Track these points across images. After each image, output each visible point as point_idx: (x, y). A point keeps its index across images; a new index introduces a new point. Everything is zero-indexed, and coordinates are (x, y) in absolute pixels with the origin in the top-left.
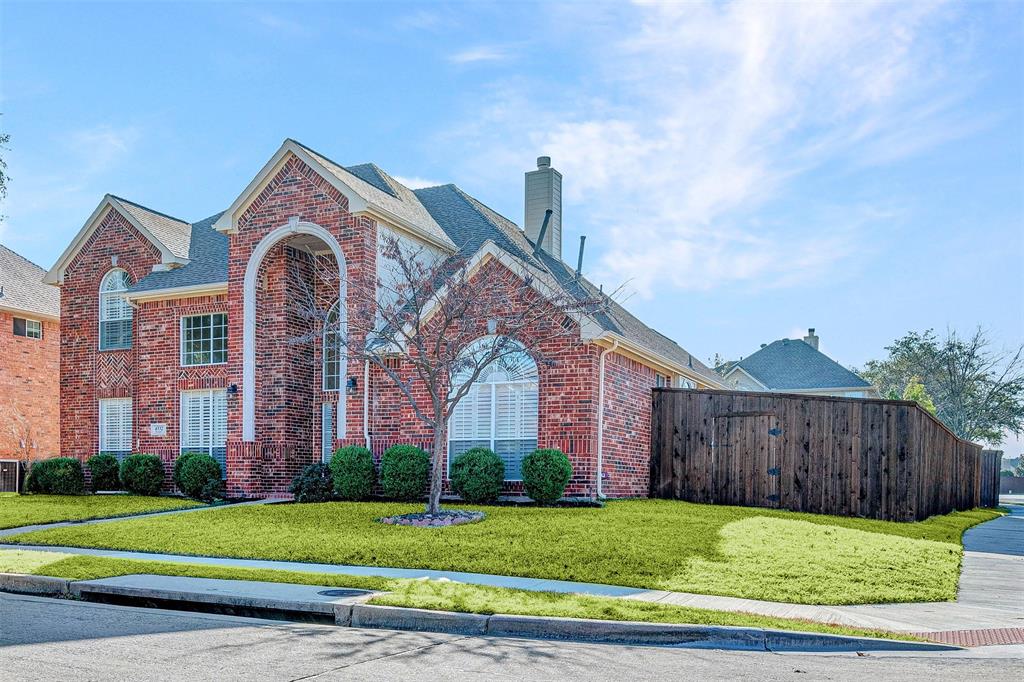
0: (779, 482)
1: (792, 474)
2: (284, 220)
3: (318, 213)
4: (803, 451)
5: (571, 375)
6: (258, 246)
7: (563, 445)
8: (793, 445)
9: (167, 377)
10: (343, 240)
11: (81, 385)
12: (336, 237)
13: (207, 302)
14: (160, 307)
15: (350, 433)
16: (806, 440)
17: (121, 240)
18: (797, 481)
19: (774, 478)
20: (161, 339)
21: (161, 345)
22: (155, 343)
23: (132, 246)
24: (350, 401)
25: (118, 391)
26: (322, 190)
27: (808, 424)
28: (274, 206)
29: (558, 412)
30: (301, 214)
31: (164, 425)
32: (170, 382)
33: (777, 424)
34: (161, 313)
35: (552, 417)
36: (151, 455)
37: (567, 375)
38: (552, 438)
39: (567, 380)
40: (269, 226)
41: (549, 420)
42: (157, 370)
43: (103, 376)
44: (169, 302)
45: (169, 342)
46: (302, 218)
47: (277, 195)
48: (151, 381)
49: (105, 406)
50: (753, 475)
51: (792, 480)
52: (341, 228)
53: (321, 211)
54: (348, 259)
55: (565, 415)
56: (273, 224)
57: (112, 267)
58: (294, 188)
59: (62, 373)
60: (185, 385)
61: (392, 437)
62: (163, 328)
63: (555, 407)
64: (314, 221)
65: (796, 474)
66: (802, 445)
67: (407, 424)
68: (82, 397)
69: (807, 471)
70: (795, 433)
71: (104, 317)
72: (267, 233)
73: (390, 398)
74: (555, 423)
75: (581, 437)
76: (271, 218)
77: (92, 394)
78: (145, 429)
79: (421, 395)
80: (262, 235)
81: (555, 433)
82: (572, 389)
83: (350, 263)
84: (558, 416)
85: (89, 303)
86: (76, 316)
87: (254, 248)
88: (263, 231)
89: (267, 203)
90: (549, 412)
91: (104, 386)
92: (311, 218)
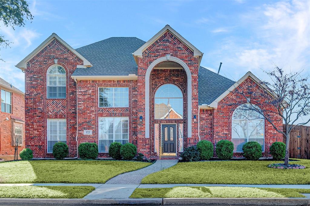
0: (300, 151)
1: (304, 149)
2: (164, 55)
3: (179, 54)
4: (307, 143)
5: (276, 118)
6: (152, 64)
7: (274, 140)
8: (304, 141)
9: (93, 111)
10: (190, 65)
11: (37, 113)
12: (187, 64)
13: (112, 83)
14: (88, 83)
15: (193, 135)
16: (307, 139)
17: (59, 53)
18: (305, 151)
19: (299, 150)
20: (89, 96)
21: (89, 99)
22: (86, 97)
23: (65, 56)
24: (193, 124)
25: (58, 116)
26: (180, 46)
27: (308, 135)
28: (159, 49)
29: (272, 130)
30: (171, 54)
31: (91, 131)
32: (94, 113)
33: (299, 134)
34: (89, 85)
35: (270, 131)
36: (84, 143)
37: (275, 118)
38: (270, 138)
39: (275, 119)
40: (157, 56)
41: (269, 132)
42: (87, 108)
43: (50, 109)
44: (93, 81)
45: (93, 97)
46: (172, 55)
47: (160, 45)
48: (84, 113)
49: (49, 122)
50: (293, 150)
51: (304, 151)
52: (189, 61)
53: (180, 54)
54: (192, 72)
55: (274, 131)
56: (159, 56)
57: (54, 64)
58: (168, 44)
59: (26, 107)
60: (102, 115)
61: (205, 137)
62: (90, 91)
63: (270, 128)
64: (177, 57)
65: (305, 149)
66: (306, 141)
67: (217, 133)
68: (38, 118)
69: (308, 148)
70: (304, 137)
71: (48, 84)
72: (156, 59)
73: (205, 123)
74: (271, 133)
75: (280, 138)
76: (157, 54)
77: (44, 116)
78: (81, 132)
79: (222, 123)
80: (154, 59)
81: (271, 137)
82: (276, 122)
83: (193, 74)
84: (272, 131)
85: (42, 78)
86: (34, 83)
87: (150, 64)
88: (154, 58)
89: (155, 48)
90: (269, 130)
91: (50, 113)
92: (176, 56)
